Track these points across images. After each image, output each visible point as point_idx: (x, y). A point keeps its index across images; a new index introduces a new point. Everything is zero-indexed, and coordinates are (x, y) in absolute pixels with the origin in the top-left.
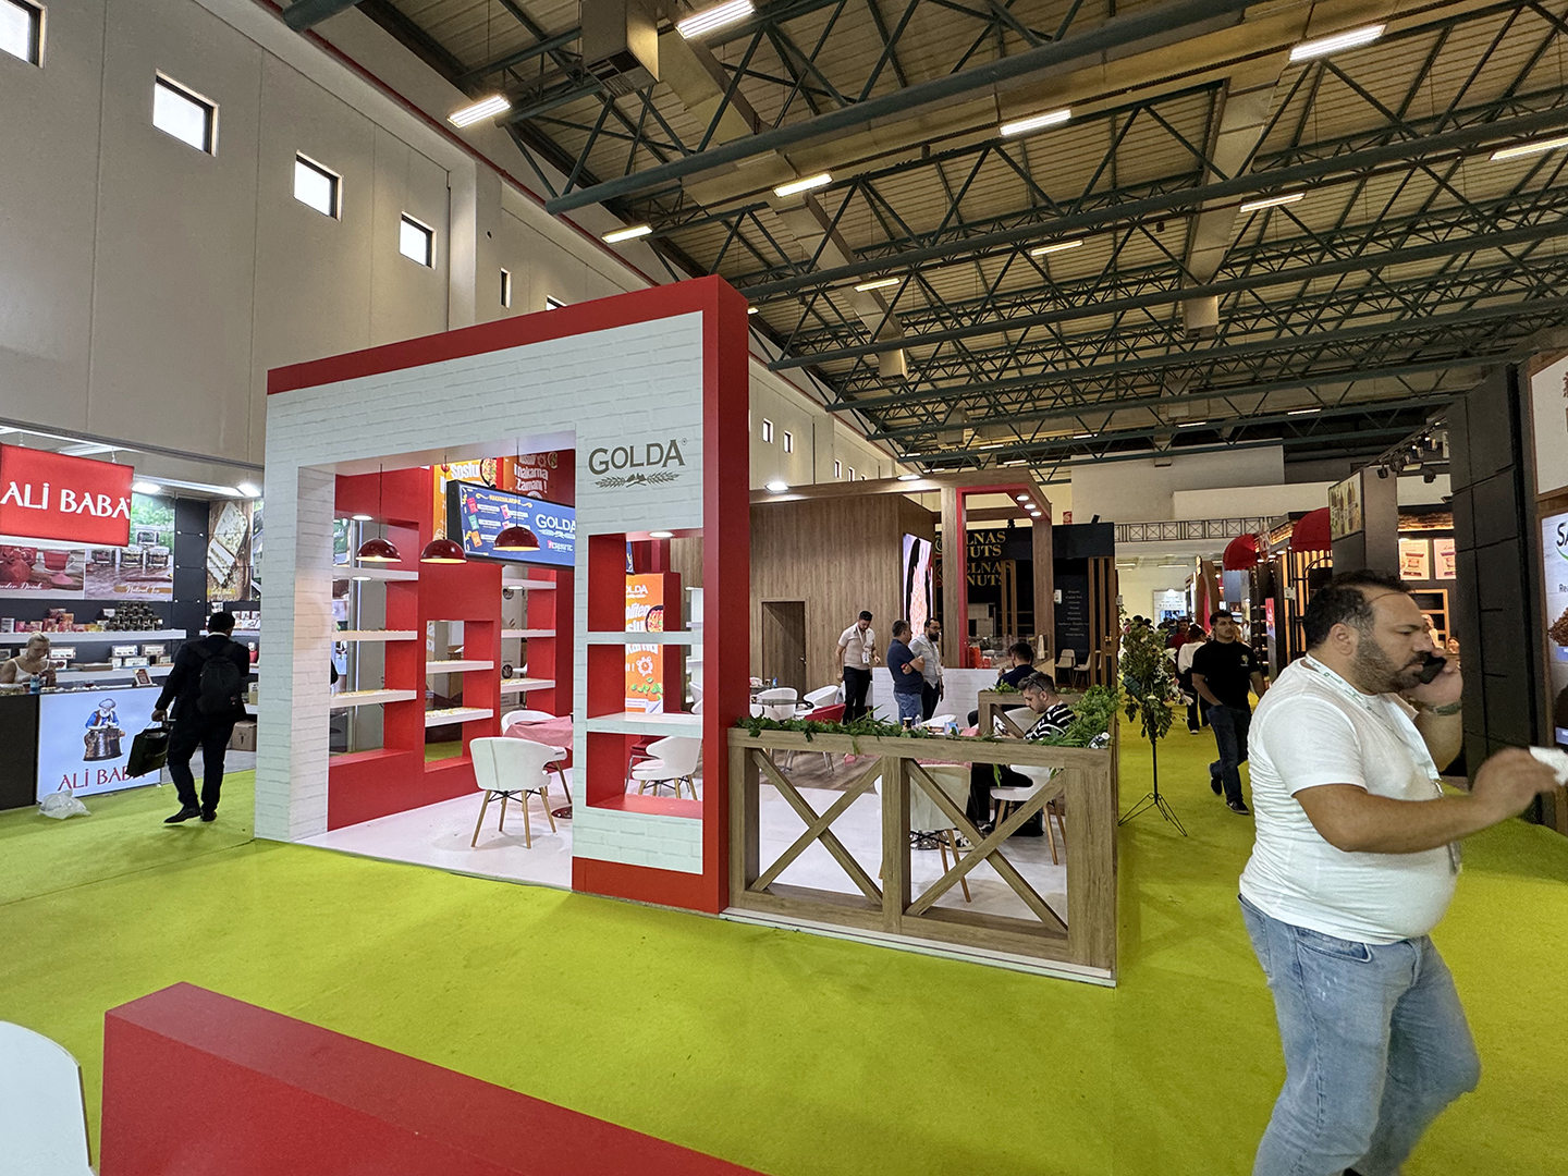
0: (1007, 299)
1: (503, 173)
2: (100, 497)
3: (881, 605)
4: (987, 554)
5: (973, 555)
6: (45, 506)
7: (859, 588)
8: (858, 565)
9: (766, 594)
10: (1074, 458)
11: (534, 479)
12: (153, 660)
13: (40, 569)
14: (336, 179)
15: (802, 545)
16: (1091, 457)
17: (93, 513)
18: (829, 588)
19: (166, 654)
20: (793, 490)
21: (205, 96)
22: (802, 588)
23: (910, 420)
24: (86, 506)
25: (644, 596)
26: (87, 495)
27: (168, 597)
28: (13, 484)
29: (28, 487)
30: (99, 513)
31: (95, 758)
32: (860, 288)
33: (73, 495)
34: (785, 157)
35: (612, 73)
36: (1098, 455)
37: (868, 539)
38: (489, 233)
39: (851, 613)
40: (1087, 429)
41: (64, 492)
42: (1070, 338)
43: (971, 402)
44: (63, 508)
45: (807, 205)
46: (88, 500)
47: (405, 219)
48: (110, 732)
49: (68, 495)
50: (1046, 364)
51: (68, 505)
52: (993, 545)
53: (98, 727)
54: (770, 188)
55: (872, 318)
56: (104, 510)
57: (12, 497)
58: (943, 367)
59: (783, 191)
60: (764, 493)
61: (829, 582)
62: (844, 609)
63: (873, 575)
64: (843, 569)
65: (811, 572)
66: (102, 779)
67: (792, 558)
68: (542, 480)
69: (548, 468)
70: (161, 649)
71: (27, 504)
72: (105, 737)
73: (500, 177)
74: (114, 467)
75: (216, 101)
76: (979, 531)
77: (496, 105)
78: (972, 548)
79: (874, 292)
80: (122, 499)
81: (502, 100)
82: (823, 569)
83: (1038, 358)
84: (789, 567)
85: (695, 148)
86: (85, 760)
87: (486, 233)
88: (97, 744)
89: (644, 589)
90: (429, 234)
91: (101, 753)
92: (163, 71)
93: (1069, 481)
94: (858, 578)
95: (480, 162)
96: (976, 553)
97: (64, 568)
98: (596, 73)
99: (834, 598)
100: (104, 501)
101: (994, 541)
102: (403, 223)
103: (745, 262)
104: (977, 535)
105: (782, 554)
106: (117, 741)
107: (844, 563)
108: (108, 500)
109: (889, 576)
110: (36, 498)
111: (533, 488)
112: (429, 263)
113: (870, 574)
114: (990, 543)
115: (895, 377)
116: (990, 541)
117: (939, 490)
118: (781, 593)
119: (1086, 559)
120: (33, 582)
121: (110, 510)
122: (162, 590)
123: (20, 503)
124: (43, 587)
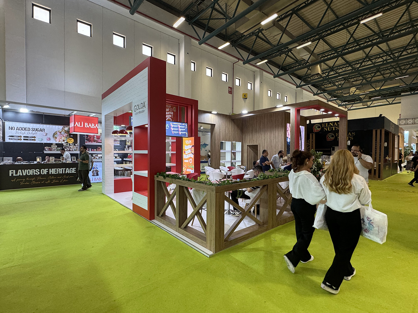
0: (363, 40)
1: (191, 37)
2: (92, 124)
3: (279, 146)
4: (334, 130)
5: (329, 130)
6: (82, 126)
7: (272, 141)
8: (272, 133)
9: (248, 143)
10: (402, 94)
11: (169, 114)
12: (116, 157)
13: (95, 139)
14: (152, 47)
15: (257, 129)
16: (409, 93)
17: (91, 127)
18: (264, 141)
19: (118, 156)
20: (249, 113)
21: (123, 35)
22: (257, 141)
23: (333, 87)
24: (90, 126)
25: (190, 143)
26: (90, 124)
27: (119, 145)
28: (77, 122)
29: (79, 123)
30: (92, 127)
31: (94, 176)
32: (298, 48)
33: (87, 124)
34: (262, 12)
35: (201, 3)
36: (412, 92)
37: (276, 126)
38: (188, 53)
39: (270, 148)
40: (405, 83)
41: (86, 123)
42: (394, 50)
43: (355, 79)
44: (86, 127)
45: (274, 25)
46: (90, 125)
47: (168, 53)
48: (96, 171)
49: (86, 124)
50: (383, 61)
51: (87, 126)
52: (336, 126)
53: (94, 170)
54: (260, 23)
55: (306, 56)
56: (93, 127)
57: (77, 125)
58: (341, 68)
59: (263, 23)
60: (241, 114)
61: (264, 139)
62: (268, 147)
63: (277, 136)
64: (268, 135)
65: (260, 136)
66: (95, 180)
67: (255, 132)
68: (171, 115)
69: (173, 111)
70: (117, 155)
71: (79, 126)
72: (96, 172)
73: (191, 38)
74: (95, 118)
75: (125, 35)
76: (331, 122)
77: (182, 19)
78: (329, 128)
79: (304, 48)
80: (96, 124)
81: (183, 18)
82: (263, 136)
83: (381, 60)
84: (254, 134)
85: (232, 17)
86: (92, 176)
87: (187, 53)
88: (94, 173)
89: (191, 141)
90: (175, 56)
91: (95, 175)
92: (114, 32)
93: (400, 103)
94: (272, 137)
95: (185, 35)
96: (330, 129)
97: (99, 139)
98: (197, 4)
99: (265, 144)
100: (93, 125)
101: (336, 125)
102: (168, 55)
103: (266, 47)
104: (331, 123)
105: (252, 131)
106: (98, 172)
107: (268, 134)
108: (94, 125)
109: (281, 137)
110: (81, 125)
111: (168, 117)
112: (175, 64)
113: (276, 136)
114: (335, 126)
115: (317, 74)
116: (335, 125)
117: (290, 110)
118: (252, 142)
119: (372, 130)
120: (94, 142)
121: (94, 126)
122: (117, 143)
123: (78, 126)
124: (96, 143)
